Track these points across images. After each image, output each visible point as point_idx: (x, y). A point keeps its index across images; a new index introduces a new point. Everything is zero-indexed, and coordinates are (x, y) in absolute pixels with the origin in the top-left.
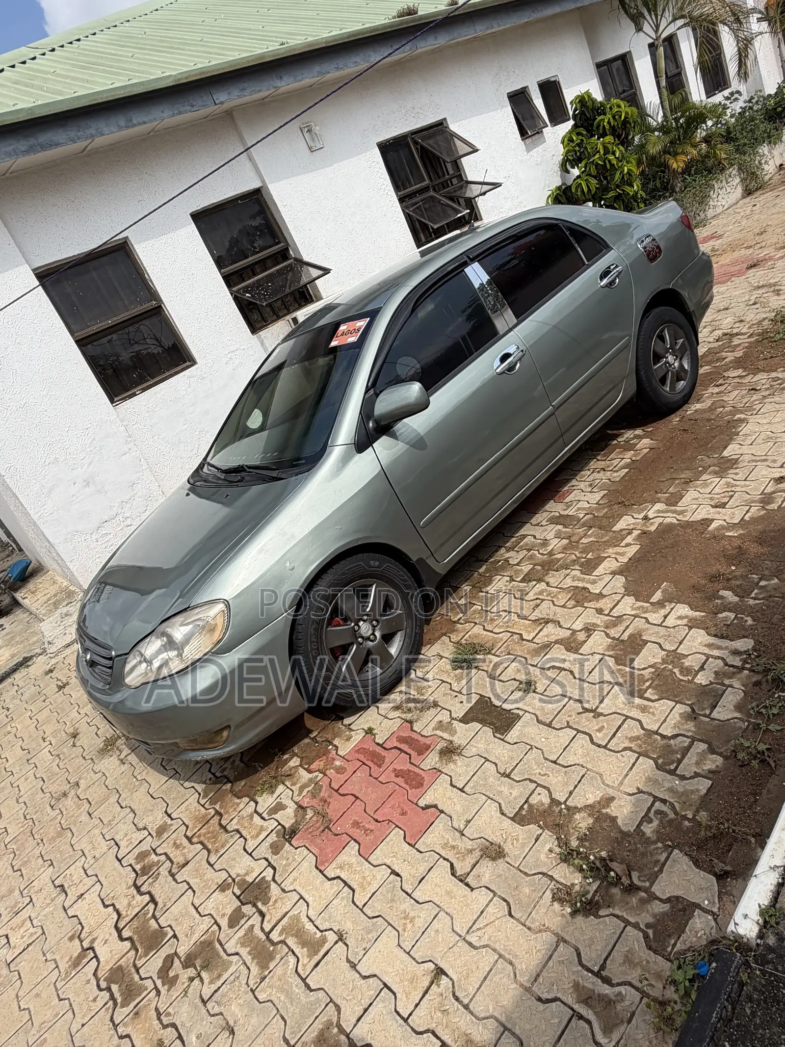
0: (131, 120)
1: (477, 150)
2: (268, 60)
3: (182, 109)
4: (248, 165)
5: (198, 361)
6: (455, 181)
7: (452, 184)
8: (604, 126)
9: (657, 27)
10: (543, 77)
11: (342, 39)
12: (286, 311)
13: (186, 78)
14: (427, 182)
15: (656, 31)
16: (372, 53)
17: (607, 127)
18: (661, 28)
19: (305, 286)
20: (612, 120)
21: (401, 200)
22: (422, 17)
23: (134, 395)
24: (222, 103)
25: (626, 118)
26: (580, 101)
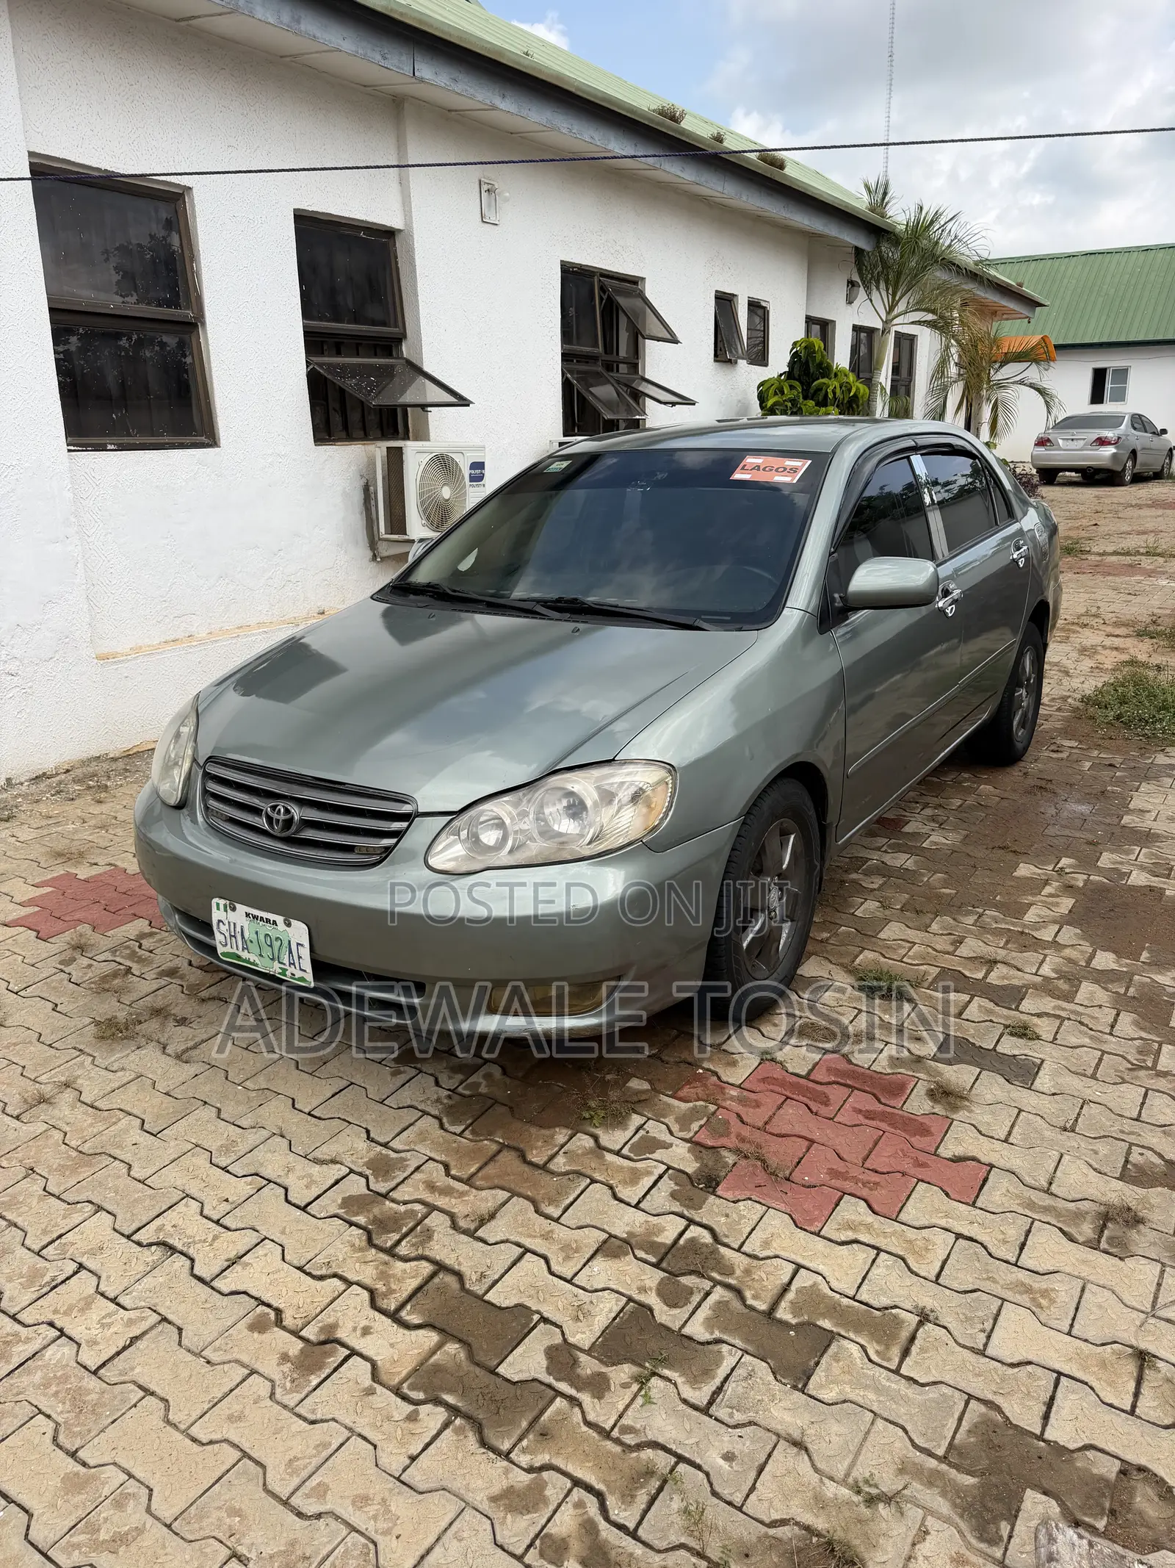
0: (298, 22)
1: (676, 342)
2: (505, 62)
3: (370, 53)
4: (395, 187)
5: (223, 442)
6: (623, 368)
7: (618, 371)
8: (827, 393)
9: (891, 308)
10: (757, 295)
11: (595, 96)
12: (362, 433)
13: (401, 14)
14: (601, 349)
15: (888, 313)
16: (612, 139)
17: (830, 396)
18: (896, 312)
19: (405, 407)
20: (838, 390)
21: (566, 357)
22: (683, 132)
23: (103, 448)
24: (422, 80)
25: (855, 395)
26: (806, 347)
